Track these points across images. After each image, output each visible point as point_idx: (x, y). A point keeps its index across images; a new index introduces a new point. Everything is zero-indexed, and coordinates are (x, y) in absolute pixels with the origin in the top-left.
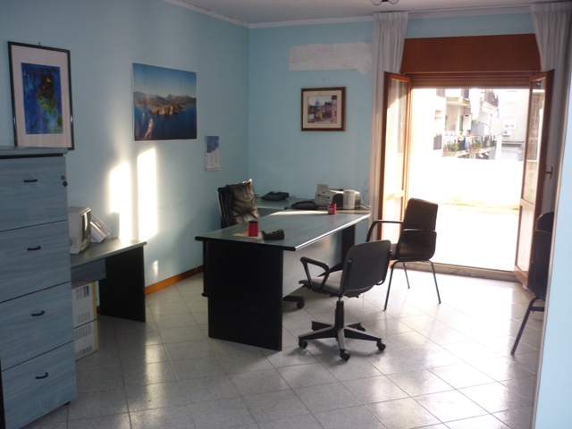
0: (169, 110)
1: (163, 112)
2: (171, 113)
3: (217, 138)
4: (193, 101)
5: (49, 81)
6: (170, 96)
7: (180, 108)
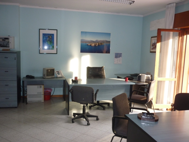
0: (96, 44)
1: (93, 45)
2: (97, 45)
3: (121, 54)
4: (109, 42)
5: (50, 37)
6: (97, 40)
7: (102, 44)
